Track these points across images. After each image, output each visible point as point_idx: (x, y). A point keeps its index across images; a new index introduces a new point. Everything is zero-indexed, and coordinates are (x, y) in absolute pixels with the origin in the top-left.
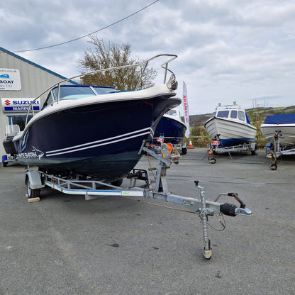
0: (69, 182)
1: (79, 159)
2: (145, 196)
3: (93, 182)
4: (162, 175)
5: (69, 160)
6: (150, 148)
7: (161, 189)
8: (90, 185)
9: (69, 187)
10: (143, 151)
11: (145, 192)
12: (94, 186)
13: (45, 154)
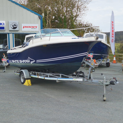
0: (48, 74)
1: (54, 64)
2: (83, 81)
3: (61, 75)
4: (91, 72)
5: (49, 65)
6: (86, 61)
7: (90, 78)
8: (59, 76)
9: (48, 77)
10: (83, 62)
11: (83, 79)
12: (61, 76)
13: (36, 61)
